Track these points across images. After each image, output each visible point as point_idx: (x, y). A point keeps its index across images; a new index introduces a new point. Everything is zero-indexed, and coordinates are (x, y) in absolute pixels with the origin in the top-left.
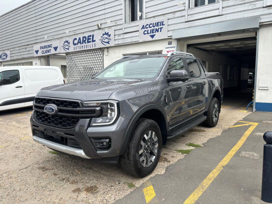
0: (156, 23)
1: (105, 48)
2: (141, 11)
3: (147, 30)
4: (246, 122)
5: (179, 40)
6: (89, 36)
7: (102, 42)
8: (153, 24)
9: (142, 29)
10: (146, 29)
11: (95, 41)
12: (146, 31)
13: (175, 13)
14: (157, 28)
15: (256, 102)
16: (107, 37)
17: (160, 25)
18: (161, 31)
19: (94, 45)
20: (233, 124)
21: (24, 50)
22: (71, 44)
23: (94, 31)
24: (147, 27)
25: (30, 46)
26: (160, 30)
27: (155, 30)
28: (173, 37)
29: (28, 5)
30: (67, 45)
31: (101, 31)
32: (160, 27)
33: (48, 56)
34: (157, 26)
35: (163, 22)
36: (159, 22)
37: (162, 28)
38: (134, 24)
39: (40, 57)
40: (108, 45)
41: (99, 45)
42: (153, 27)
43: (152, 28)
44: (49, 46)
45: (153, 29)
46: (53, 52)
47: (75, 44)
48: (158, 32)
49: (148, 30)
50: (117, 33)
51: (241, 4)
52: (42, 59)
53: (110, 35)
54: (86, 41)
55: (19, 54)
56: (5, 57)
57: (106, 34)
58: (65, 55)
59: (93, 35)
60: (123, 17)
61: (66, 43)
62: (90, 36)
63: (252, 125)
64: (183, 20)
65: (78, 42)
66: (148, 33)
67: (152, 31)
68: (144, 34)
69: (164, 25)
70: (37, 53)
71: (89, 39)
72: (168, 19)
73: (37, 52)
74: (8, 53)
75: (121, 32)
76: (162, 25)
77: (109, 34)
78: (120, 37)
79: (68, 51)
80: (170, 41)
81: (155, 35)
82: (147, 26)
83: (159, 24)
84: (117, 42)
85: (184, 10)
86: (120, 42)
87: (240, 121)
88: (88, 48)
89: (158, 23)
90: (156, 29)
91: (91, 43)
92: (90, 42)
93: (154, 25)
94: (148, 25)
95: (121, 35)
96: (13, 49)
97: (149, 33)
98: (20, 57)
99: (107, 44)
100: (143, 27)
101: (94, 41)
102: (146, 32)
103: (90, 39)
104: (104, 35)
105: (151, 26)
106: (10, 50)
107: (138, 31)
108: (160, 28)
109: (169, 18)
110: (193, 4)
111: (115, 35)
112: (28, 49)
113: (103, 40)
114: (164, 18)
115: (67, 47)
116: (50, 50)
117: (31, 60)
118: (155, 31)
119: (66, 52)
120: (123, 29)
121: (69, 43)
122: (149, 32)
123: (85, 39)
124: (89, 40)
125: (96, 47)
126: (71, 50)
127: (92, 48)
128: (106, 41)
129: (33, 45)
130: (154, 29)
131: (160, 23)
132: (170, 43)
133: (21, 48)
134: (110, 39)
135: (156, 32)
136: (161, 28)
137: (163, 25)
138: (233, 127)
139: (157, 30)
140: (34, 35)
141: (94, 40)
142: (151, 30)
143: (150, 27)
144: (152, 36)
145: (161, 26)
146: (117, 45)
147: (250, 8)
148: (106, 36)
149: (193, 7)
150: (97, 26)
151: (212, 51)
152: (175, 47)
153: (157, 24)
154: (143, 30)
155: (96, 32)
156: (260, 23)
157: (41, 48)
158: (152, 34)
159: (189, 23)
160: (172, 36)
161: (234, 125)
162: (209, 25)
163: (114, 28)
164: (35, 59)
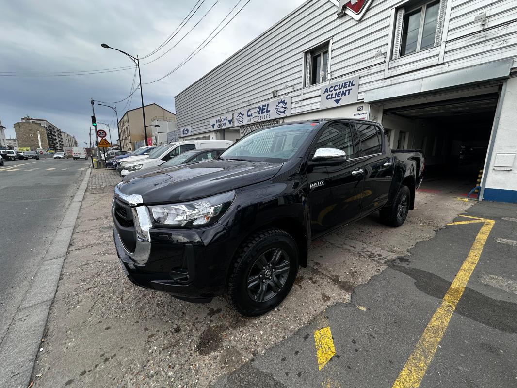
0: (343, 84)
1: (280, 119)
2: (325, 69)
3: (331, 93)
4: (473, 217)
6: (263, 106)
7: (277, 112)
8: (340, 85)
9: (324, 93)
10: (329, 93)
11: (269, 111)
12: (329, 95)
13: (370, 68)
15: (487, 187)
16: (283, 106)
17: (349, 86)
18: (349, 94)
19: (268, 116)
20: (450, 219)
21: (202, 125)
22: (245, 115)
23: (269, 99)
25: (208, 120)
26: (347, 92)
27: (341, 93)
28: (365, 101)
29: (206, 78)
30: (241, 118)
31: (276, 99)
32: (348, 88)
33: (224, 130)
34: (344, 87)
35: (353, 81)
37: (351, 89)
38: (315, 87)
39: (216, 131)
40: (283, 115)
41: (273, 115)
42: (339, 89)
44: (224, 119)
45: (338, 92)
46: (228, 125)
47: (249, 116)
48: (345, 95)
50: (294, 100)
51: (479, 43)
52: (218, 133)
53: (286, 104)
54: (261, 112)
55: (198, 129)
56: (186, 132)
57: (282, 102)
58: (239, 128)
59: (268, 105)
60: (302, 80)
61: (240, 115)
62: (265, 106)
63: (484, 222)
64: (382, 76)
66: (332, 98)
67: (338, 95)
68: (327, 99)
69: (354, 85)
71: (263, 109)
72: (360, 78)
73: (213, 126)
74: (189, 127)
75: (299, 98)
76: (351, 86)
77: (285, 102)
78: (297, 105)
79: (242, 124)
80: (360, 105)
81: (341, 99)
82: (332, 89)
84: (293, 111)
85: (384, 62)
86: (298, 110)
87: (462, 216)
88: (262, 120)
89: (345, 83)
90: (343, 91)
91: (266, 114)
92: (264, 113)
93: (340, 87)
94: (332, 87)
95: (300, 102)
96: (193, 125)
98: (199, 132)
100: (326, 91)
102: (329, 97)
103: (265, 109)
104: (279, 103)
105: (336, 88)
106: (191, 125)
107: (320, 96)
109: (361, 76)
110: (398, 53)
111: (292, 103)
112: (206, 124)
113: (278, 110)
114: (354, 76)
115: (241, 120)
116: (225, 123)
117: (208, 135)
119: (239, 125)
120: (302, 94)
121: (243, 115)
122: (333, 96)
123: (259, 109)
124: (264, 111)
125: (271, 118)
126: (245, 122)
127: (266, 119)
128: (282, 110)
129: (210, 119)
130: (340, 92)
131: (348, 84)
132: (360, 109)
133: (200, 122)
134: (286, 108)
135: (342, 96)
136: (349, 90)
138: (453, 224)
139: (344, 93)
140: (211, 109)
142: (336, 93)
143: (335, 90)
144: (337, 101)
145: (350, 88)
146: (294, 114)
147: (495, 47)
148: (281, 104)
149: (398, 57)
150: (272, 94)
151: (416, 117)
152: (366, 113)
153: (345, 85)
154: (326, 94)
155: (271, 100)
156: (512, 69)
157: (217, 121)
158: (336, 99)
159: (390, 79)
160: (363, 99)
161: (454, 221)
162: (421, 80)
163: (290, 95)
164: (212, 133)
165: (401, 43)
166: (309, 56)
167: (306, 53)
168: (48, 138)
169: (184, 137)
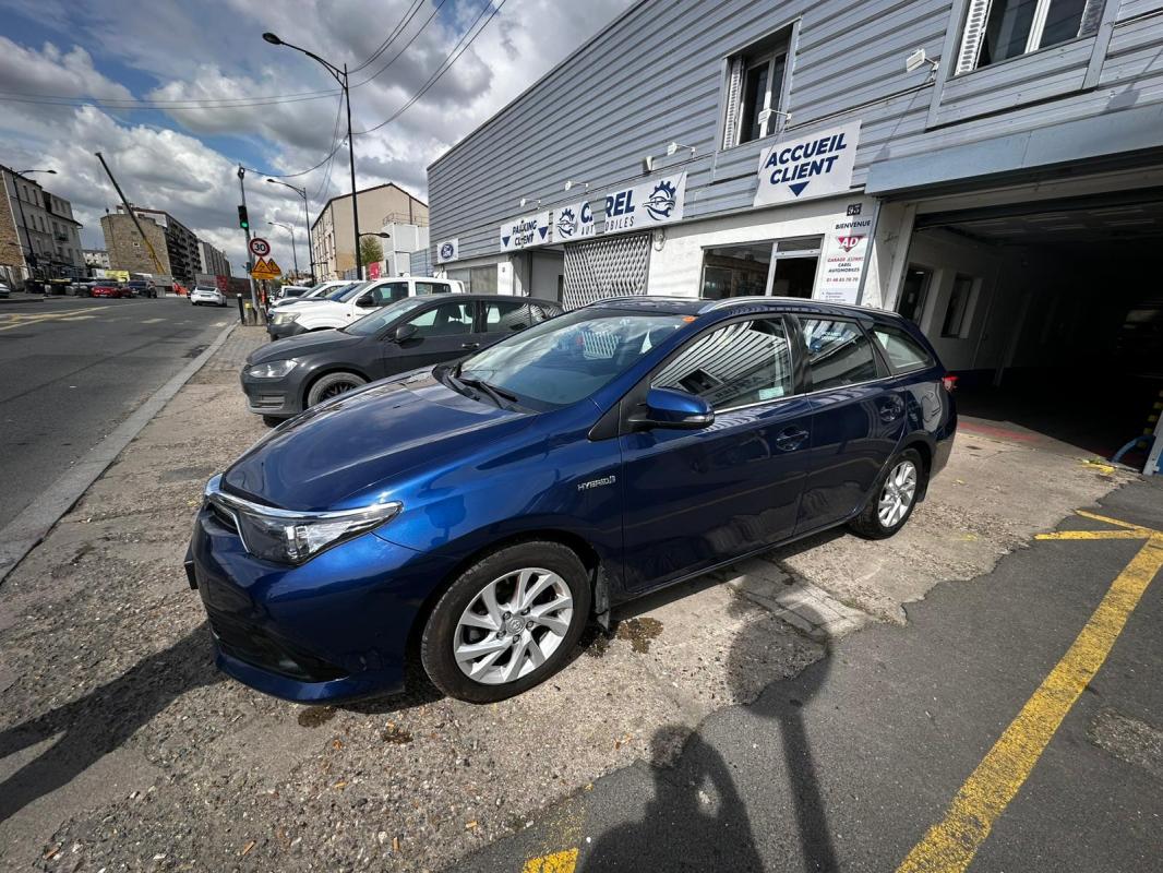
0: (816, 143)
1: (656, 228)
2: (775, 103)
3: (783, 167)
5: (886, 198)
6: (619, 196)
7: (652, 211)
8: (808, 145)
9: (767, 167)
10: (780, 166)
11: (633, 209)
12: (779, 171)
13: (891, 102)
14: (817, 158)
16: (666, 196)
17: (831, 150)
18: (828, 170)
19: (629, 222)
21: (484, 237)
22: (578, 218)
23: (633, 180)
24: (785, 158)
25: (494, 226)
26: (826, 164)
27: (809, 167)
28: (868, 190)
30: (568, 223)
31: (651, 178)
32: (827, 155)
33: (529, 251)
34: (819, 152)
35: (842, 136)
36: (828, 139)
37: (836, 157)
38: (745, 151)
39: (513, 255)
40: (664, 220)
41: (642, 220)
42: (806, 155)
43: (803, 161)
44: (531, 226)
45: (803, 165)
46: (537, 241)
47: (585, 220)
48: (818, 172)
49: (787, 169)
50: (695, 181)
52: (516, 259)
53: (673, 191)
54: (612, 211)
55: (472, 246)
56: (449, 252)
57: (662, 187)
58: (562, 248)
59: (630, 193)
60: (716, 131)
61: (566, 218)
62: (623, 195)
64: (920, 121)
66: (784, 179)
67: (800, 172)
68: (773, 182)
69: (844, 146)
70: (506, 244)
71: (619, 204)
72: (863, 127)
73: (506, 240)
74: (454, 242)
75: (705, 180)
76: (837, 149)
77: (671, 187)
78: (699, 197)
79: (569, 238)
80: (855, 201)
81: (806, 184)
82: (787, 156)
83: (826, 145)
84: (689, 211)
85: (932, 84)
86: (701, 210)
88: (615, 231)
89: (822, 141)
90: (815, 163)
91: (624, 216)
92: (621, 212)
93: (809, 152)
94: (789, 151)
95: (705, 189)
96: (462, 236)
97: (788, 180)
98: (476, 254)
99: (663, 217)
100: (773, 161)
101: (630, 209)
102: (779, 177)
103: (622, 203)
105: (800, 153)
106: (458, 237)
107: (755, 173)
108: (828, 159)
109: (866, 121)
110: (973, 59)
111: (686, 190)
112: (490, 235)
113: (654, 206)
115: (567, 228)
116: (532, 235)
117: (493, 262)
118: (808, 172)
119: (564, 240)
120: (713, 169)
121: (573, 217)
122: (789, 175)
123: (609, 204)
124: (619, 208)
125: (635, 227)
126: (577, 235)
127: (624, 229)
128: (662, 207)
129: (499, 224)
130: (808, 164)
131: (829, 143)
133: (477, 231)
134: (672, 202)
135: (810, 174)
136: (831, 160)
137: (840, 147)
139: (817, 168)
141: (631, 205)
142: (797, 167)
143: (794, 159)
144: (797, 189)
145: (833, 154)
146: (689, 219)
148: (662, 193)
149: (970, 69)
150: (641, 166)
152: (868, 223)
153: (820, 147)
154: (772, 168)
155: (639, 182)
157: (516, 230)
158: (797, 181)
159: (938, 132)
160: (864, 185)
162: (1027, 135)
163: (686, 169)
164: (503, 258)
165: (984, 30)
166: (738, 67)
167: (732, 60)
168: (170, 251)
169: (443, 265)
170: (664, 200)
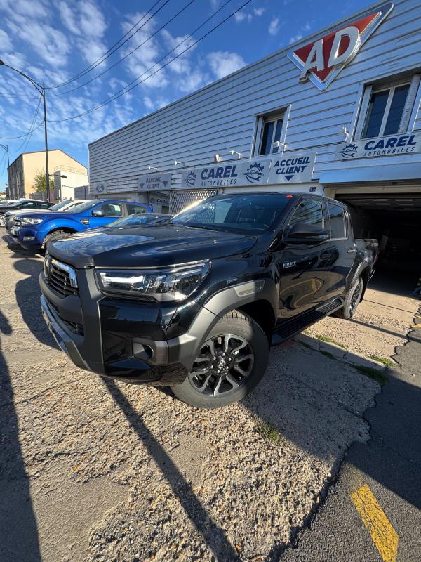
0: (297, 159)
3: (282, 168)
6: (227, 168)
9: (275, 166)
11: (236, 175)
14: (298, 166)
18: (302, 171)
19: (233, 182)
21: (123, 183)
26: (301, 169)
30: (192, 179)
34: (298, 163)
35: (308, 158)
36: (302, 158)
42: (293, 164)
43: (291, 166)
47: (203, 178)
48: (298, 172)
54: (222, 175)
56: (101, 189)
61: (191, 176)
62: (229, 168)
65: (210, 176)
67: (290, 170)
68: (278, 173)
71: (226, 171)
72: (317, 155)
74: (105, 184)
76: (306, 163)
80: (313, 186)
81: (292, 176)
82: (284, 163)
83: (301, 161)
89: (300, 159)
91: (230, 178)
92: (228, 176)
93: (294, 162)
96: (110, 181)
97: (284, 173)
98: (118, 191)
99: (256, 181)
100: (277, 164)
102: (280, 171)
103: (229, 172)
105: (289, 162)
109: (318, 153)
112: (127, 182)
114: (311, 152)
116: (159, 184)
121: (195, 176)
123: (220, 171)
124: (227, 174)
130: (293, 168)
132: (312, 190)
133: (120, 180)
139: (297, 170)
141: (235, 173)
143: (287, 164)
144: (288, 178)
145: (305, 165)
154: (277, 168)
160: (318, 180)
166: (261, 121)
167: (258, 117)
170: (257, 172)
